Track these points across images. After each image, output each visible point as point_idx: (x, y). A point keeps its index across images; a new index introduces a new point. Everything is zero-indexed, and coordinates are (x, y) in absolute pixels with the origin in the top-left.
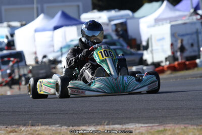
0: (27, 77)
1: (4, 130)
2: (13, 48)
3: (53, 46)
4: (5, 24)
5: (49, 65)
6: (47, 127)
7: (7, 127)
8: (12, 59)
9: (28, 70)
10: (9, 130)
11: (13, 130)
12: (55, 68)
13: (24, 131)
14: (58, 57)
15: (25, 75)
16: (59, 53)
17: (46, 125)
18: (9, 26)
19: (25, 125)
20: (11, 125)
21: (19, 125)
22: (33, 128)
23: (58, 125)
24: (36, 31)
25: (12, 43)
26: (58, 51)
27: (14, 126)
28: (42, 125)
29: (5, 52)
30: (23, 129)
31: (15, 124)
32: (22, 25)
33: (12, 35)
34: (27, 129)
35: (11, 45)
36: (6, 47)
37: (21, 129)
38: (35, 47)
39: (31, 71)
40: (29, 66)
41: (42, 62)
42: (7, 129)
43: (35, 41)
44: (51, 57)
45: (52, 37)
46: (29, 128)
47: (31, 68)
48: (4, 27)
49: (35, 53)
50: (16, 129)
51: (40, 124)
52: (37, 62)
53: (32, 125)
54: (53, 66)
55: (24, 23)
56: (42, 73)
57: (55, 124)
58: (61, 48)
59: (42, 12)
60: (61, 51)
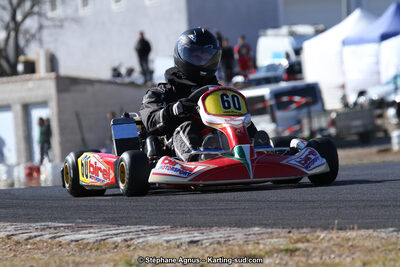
0: (325, 133)
1: (285, 237)
2: (299, 76)
3: (378, 73)
4: (284, 30)
5: (370, 110)
6: (371, 231)
7: (290, 232)
8: (297, 99)
9: (329, 119)
10: (295, 237)
11: (303, 237)
12: (381, 116)
13: (323, 239)
14: (389, 94)
15: (321, 130)
16: (391, 87)
17: (368, 228)
18: (292, 34)
19: (325, 228)
20: (298, 228)
21: (314, 227)
22: (342, 234)
23: (391, 229)
24: (345, 43)
25: (297, 67)
26: (388, 83)
27: (305, 230)
28: (359, 228)
29: (283, 85)
30: (322, 235)
31: (307, 227)
32: (318, 32)
33: (298, 52)
34: (330, 236)
35: (294, 70)
36: (285, 76)
37: (318, 237)
38: (344, 73)
39: (333, 123)
40: (330, 112)
41: (355, 104)
42: (291, 235)
43: (342, 62)
44: (374, 94)
45: (378, 56)
46: (334, 234)
47: (334, 115)
48: (283, 35)
49: (343, 87)
50: (308, 236)
51: (356, 227)
52: (346, 105)
53: (341, 229)
54: (378, 112)
55: (321, 27)
56: (356, 127)
57: (385, 227)
58: (396, 77)
59: (358, 5)
60: (395, 83)
